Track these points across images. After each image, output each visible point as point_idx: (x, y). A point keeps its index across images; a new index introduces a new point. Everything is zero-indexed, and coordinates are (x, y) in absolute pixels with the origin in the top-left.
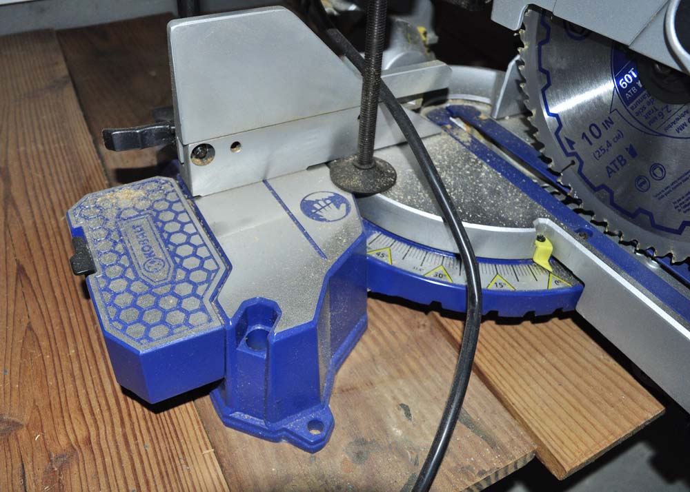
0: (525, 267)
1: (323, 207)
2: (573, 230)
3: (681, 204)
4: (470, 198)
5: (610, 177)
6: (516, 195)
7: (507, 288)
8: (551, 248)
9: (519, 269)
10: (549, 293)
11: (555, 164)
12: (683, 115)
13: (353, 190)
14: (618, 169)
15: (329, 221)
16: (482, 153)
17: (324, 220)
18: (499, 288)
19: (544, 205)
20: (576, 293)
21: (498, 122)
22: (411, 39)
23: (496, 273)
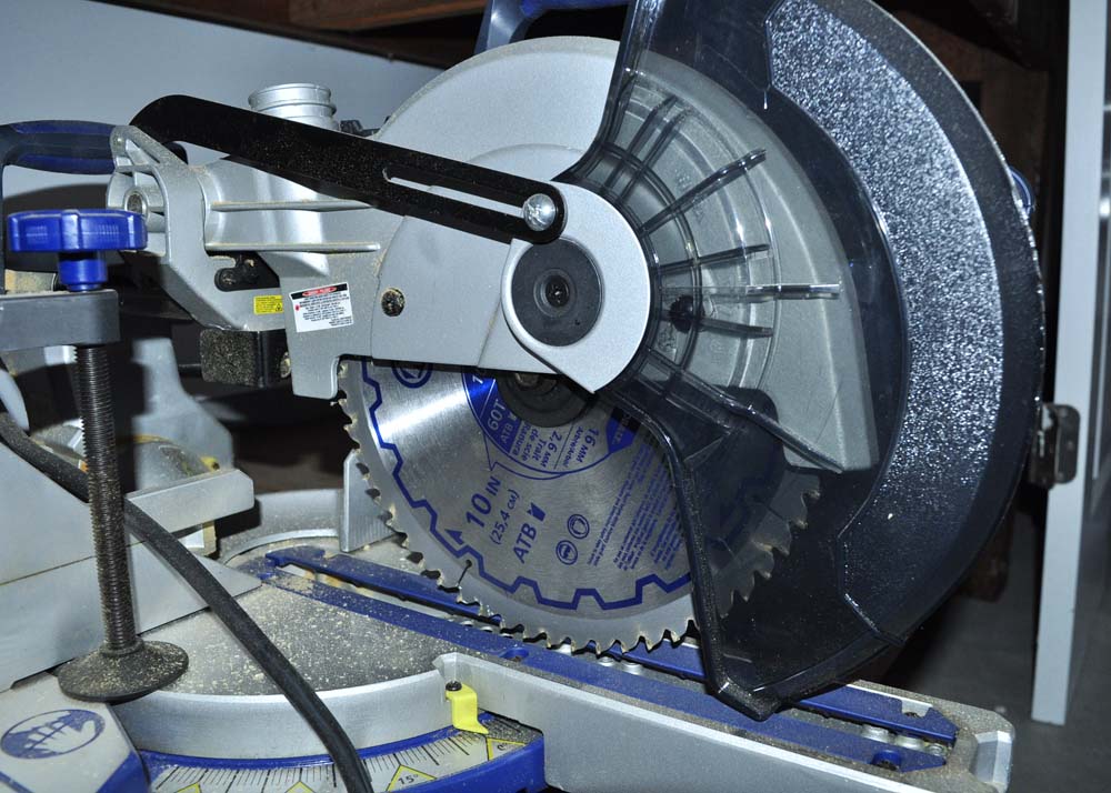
0: (445, 742)
1: (49, 736)
2: (497, 656)
3: (623, 559)
4: (323, 658)
5: (523, 562)
6: (397, 636)
7: (421, 779)
8: (474, 696)
9: (435, 748)
10: (492, 766)
11: (447, 577)
12: (577, 437)
13: (105, 695)
14: (529, 546)
15: (61, 754)
16: (334, 598)
17: (53, 754)
18: (407, 784)
19: (445, 638)
20: (537, 754)
21: (353, 556)
22: (189, 469)
23: (397, 765)
